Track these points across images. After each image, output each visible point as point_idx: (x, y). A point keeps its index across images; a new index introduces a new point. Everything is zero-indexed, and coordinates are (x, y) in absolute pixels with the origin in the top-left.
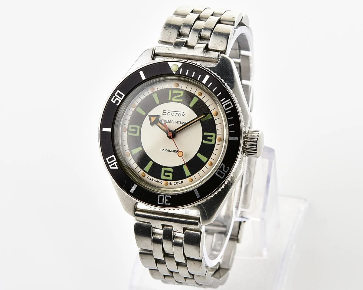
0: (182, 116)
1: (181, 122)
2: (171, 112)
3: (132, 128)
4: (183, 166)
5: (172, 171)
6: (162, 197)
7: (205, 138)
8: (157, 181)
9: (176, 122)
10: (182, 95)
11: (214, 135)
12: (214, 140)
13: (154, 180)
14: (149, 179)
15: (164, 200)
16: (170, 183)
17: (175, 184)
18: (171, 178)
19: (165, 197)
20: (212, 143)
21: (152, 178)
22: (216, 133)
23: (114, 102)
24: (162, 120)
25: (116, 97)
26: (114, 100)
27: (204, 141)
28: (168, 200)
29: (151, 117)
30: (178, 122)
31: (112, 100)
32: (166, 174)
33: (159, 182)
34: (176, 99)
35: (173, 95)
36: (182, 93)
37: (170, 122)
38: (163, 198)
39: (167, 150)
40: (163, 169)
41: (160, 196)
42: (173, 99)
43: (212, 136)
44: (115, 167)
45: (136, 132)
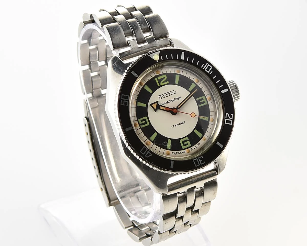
0: (174, 94)
1: (176, 99)
2: (165, 95)
3: (142, 121)
4: (194, 131)
5: (188, 139)
6: (196, 160)
7: (198, 102)
8: (181, 153)
9: (172, 101)
10: (166, 78)
11: (203, 97)
12: (205, 101)
13: (178, 153)
14: (174, 154)
15: (199, 161)
16: (191, 150)
17: (195, 148)
18: (190, 145)
19: (198, 159)
20: (206, 103)
21: (176, 152)
22: (204, 95)
23: (124, 105)
24: (162, 104)
25: (123, 100)
26: (123, 103)
27: (199, 105)
28: (201, 160)
29: (152, 105)
30: (174, 100)
31: (121, 104)
32: (185, 143)
33: (182, 152)
34: (163, 83)
35: (160, 81)
36: (165, 76)
37: (168, 102)
38: (198, 161)
39: (176, 125)
40: (181, 141)
41: (195, 160)
42: (161, 84)
43: (203, 99)
44: (150, 155)
45: (146, 123)
